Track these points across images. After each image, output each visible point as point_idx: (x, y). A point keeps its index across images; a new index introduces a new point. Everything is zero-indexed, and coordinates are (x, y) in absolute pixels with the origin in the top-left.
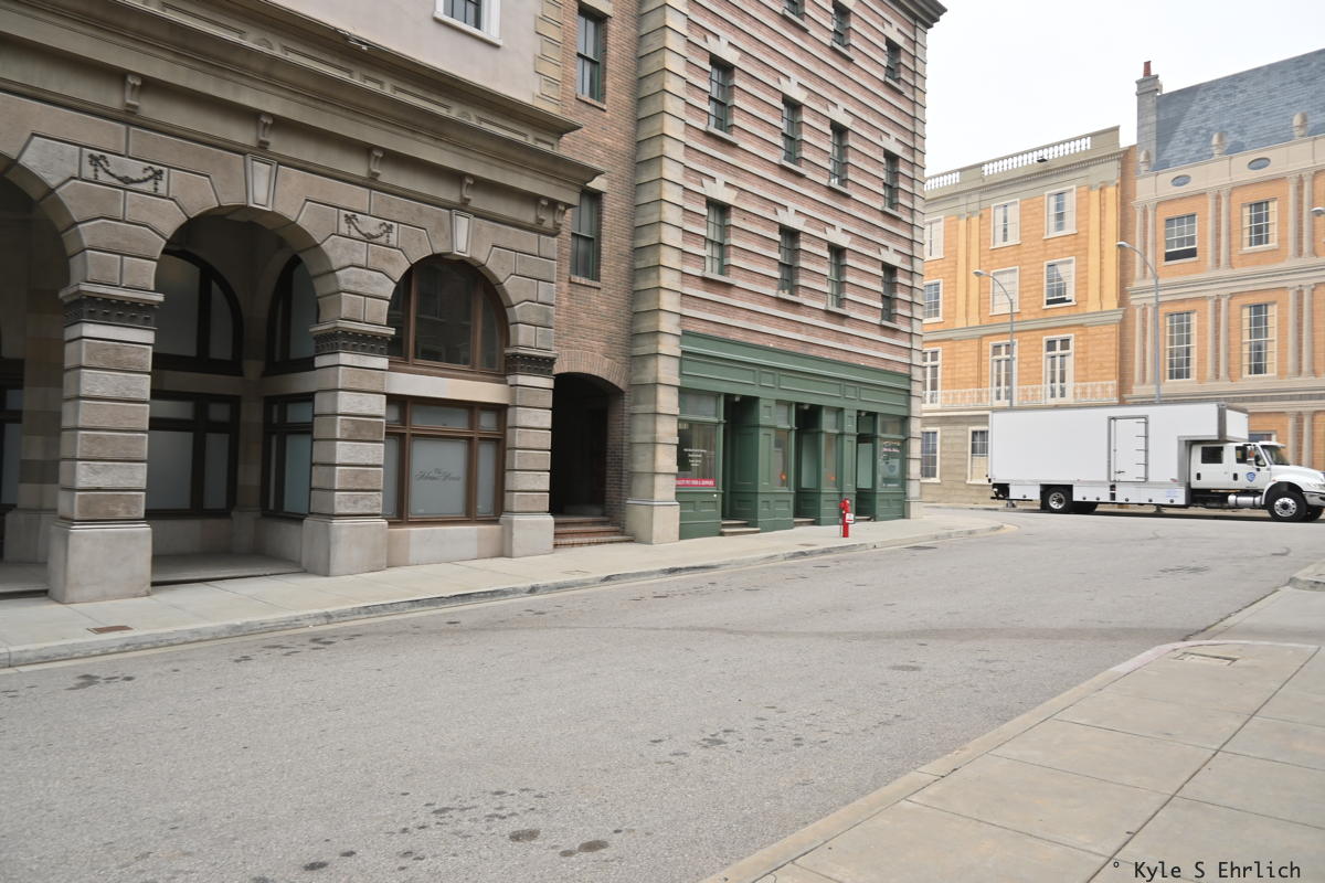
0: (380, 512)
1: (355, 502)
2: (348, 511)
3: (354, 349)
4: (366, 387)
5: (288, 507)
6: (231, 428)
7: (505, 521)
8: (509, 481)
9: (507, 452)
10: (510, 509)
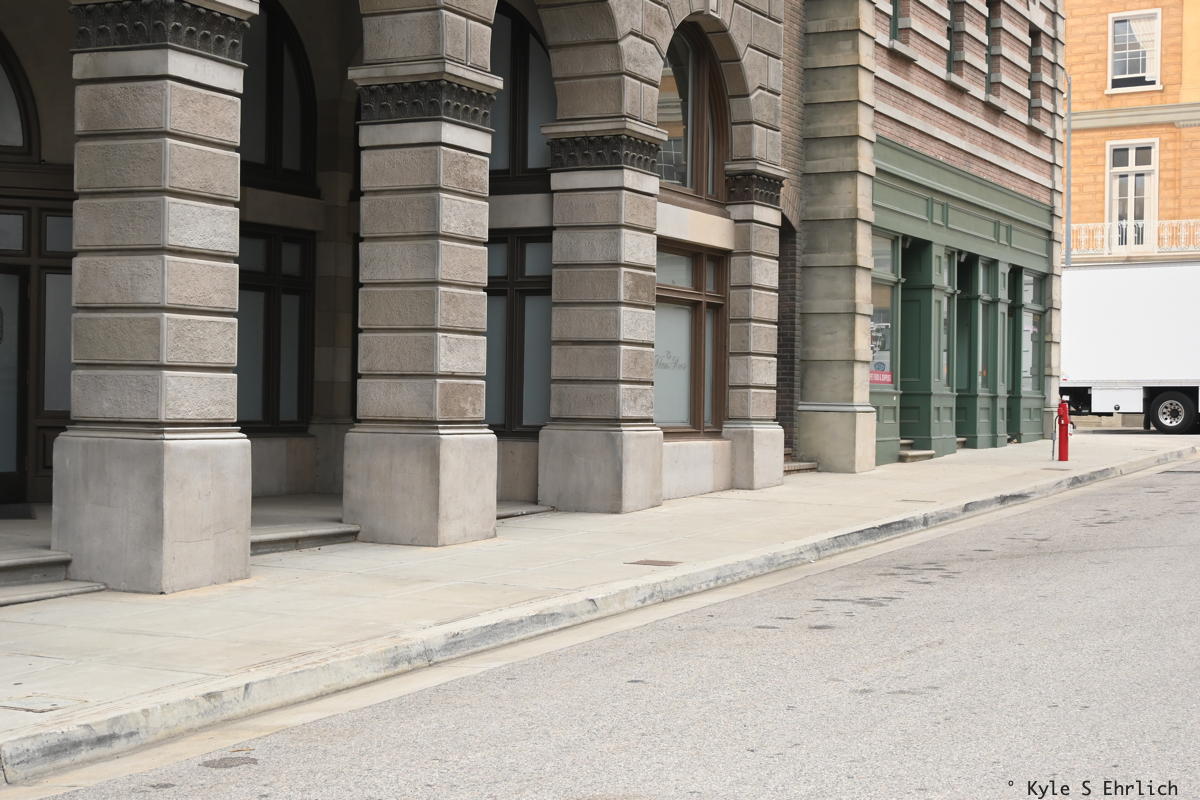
0: (655, 416)
1: (635, 400)
2: (631, 414)
3: (632, 165)
4: (643, 222)
6: (304, 286)
7: (735, 433)
8: (736, 371)
9: (731, 325)
10: (737, 414)
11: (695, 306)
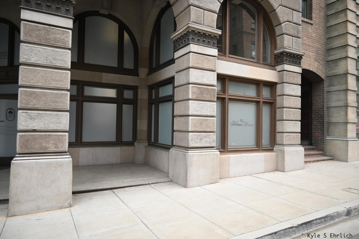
0: (215, 145)
1: (201, 139)
2: (197, 145)
3: (198, 42)
4: (206, 66)
5: (161, 141)
6: (134, 102)
7: (278, 150)
8: (279, 126)
9: (277, 110)
10: (280, 143)
11: (258, 103)
